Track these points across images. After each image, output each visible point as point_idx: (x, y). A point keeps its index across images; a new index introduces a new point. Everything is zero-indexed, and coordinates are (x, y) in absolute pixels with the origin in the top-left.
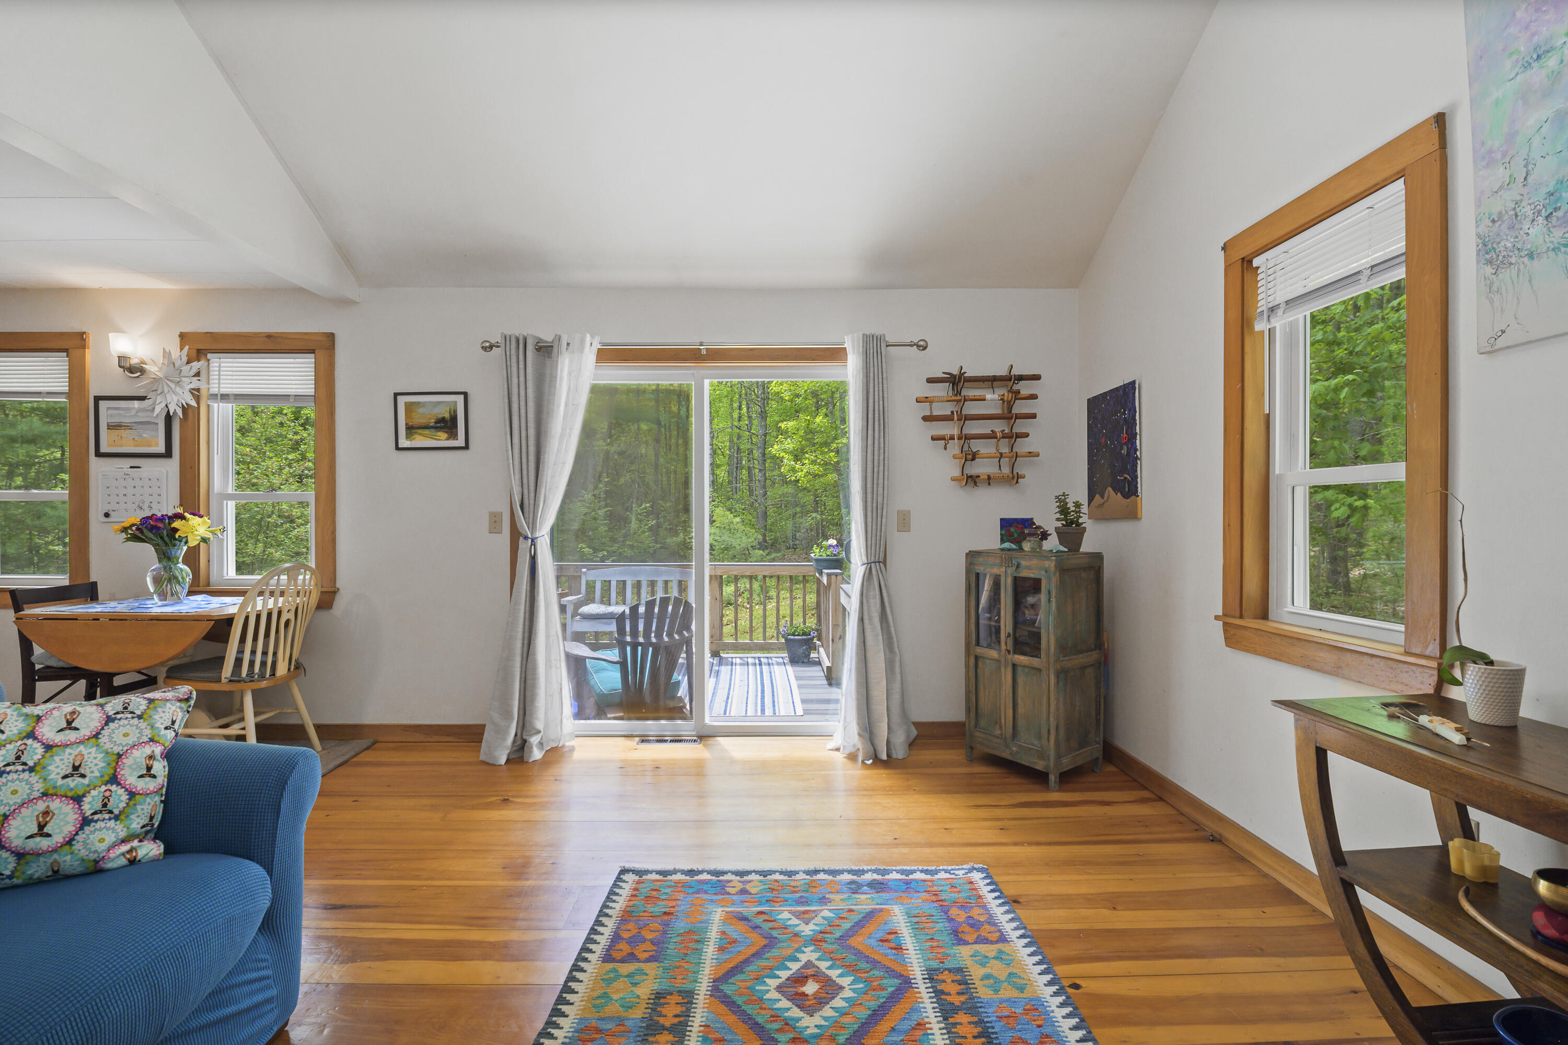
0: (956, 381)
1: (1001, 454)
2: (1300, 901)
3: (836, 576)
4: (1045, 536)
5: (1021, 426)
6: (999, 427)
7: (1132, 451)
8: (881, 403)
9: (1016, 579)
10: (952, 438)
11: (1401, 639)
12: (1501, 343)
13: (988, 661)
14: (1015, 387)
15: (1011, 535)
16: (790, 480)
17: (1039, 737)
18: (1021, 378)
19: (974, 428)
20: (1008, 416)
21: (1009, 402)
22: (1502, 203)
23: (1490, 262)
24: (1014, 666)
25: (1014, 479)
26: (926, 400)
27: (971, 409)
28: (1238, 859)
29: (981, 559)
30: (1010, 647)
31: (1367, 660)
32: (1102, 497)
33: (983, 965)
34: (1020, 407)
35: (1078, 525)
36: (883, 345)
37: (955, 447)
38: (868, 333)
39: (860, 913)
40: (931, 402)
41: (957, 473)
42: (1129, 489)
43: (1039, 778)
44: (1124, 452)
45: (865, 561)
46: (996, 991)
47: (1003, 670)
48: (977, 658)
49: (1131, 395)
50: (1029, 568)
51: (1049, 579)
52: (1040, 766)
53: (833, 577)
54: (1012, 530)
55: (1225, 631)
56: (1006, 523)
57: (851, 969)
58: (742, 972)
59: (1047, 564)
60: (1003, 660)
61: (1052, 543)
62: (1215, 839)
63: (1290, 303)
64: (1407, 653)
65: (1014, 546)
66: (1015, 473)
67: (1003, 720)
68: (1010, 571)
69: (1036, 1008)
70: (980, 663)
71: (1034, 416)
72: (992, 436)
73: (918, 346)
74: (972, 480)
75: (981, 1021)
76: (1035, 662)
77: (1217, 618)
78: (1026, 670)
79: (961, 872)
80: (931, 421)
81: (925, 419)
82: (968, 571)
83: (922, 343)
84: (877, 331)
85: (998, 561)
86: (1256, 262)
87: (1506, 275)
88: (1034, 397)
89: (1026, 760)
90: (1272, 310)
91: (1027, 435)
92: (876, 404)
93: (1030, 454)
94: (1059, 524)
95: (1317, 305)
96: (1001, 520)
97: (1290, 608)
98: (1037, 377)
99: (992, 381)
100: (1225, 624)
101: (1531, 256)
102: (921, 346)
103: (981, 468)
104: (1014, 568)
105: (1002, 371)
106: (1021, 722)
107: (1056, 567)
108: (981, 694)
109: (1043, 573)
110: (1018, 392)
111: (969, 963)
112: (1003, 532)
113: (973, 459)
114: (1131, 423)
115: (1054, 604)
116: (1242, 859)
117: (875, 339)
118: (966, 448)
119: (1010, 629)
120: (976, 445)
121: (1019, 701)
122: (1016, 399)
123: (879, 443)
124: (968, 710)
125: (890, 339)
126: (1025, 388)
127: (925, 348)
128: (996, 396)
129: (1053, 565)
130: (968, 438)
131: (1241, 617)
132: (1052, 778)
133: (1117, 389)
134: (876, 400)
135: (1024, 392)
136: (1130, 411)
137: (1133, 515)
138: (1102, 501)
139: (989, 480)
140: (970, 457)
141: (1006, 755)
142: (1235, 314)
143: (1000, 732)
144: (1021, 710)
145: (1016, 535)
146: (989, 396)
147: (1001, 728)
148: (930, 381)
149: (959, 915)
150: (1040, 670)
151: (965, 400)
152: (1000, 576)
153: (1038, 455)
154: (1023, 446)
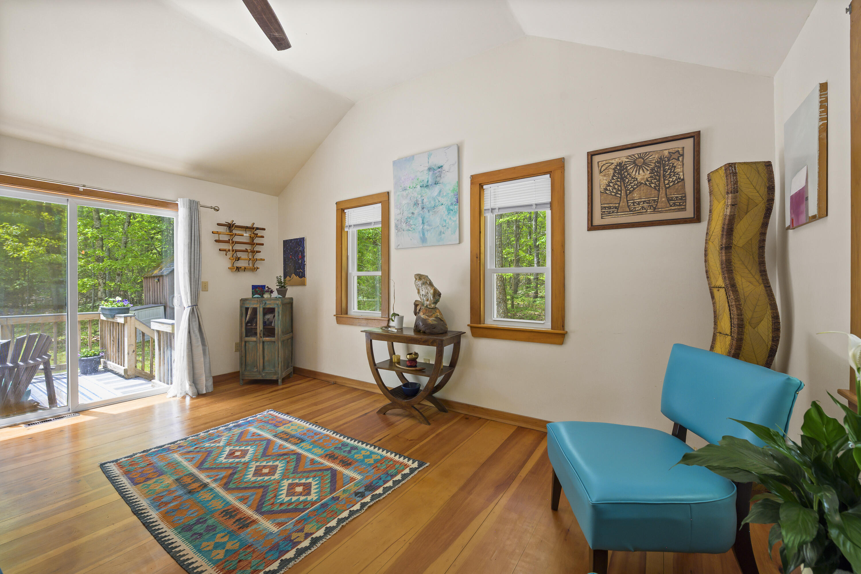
0: (230, 226)
1: (250, 259)
2: (358, 389)
3: (131, 317)
4: (272, 292)
5: (257, 248)
6: (248, 247)
7: (303, 262)
8: (198, 232)
9: (264, 309)
10: (229, 251)
11: (380, 315)
12: (399, 247)
13: (251, 343)
14: (255, 232)
15: (257, 292)
16: (13, 257)
17: (274, 367)
18: (257, 229)
19: (238, 247)
20: (252, 243)
21: (253, 238)
22: (399, 217)
23: (397, 229)
24: (263, 342)
25: (254, 269)
26: (218, 233)
27: (237, 239)
28: (342, 386)
29: (248, 302)
30: (262, 335)
31: (373, 320)
32: (290, 277)
33: (289, 428)
34: (257, 241)
35: (285, 287)
36: (199, 206)
37: (230, 254)
38: (191, 199)
39: (237, 434)
40: (219, 234)
41: (230, 266)
42: (302, 275)
43: (274, 382)
44: (300, 261)
45: (190, 304)
46: (297, 431)
47: (258, 345)
48: (246, 342)
49: (303, 242)
50: (270, 304)
51: (278, 308)
52: (275, 378)
53: (129, 318)
54: (257, 290)
55: (337, 319)
56: (254, 287)
57: (247, 445)
58: (206, 462)
59: (278, 302)
60: (258, 341)
61: (275, 294)
62: (335, 383)
63: (355, 225)
64: (382, 317)
65: (259, 296)
66: (255, 266)
67: (258, 365)
68: (261, 306)
69: (309, 430)
70: (247, 344)
71: (263, 244)
72: (246, 251)
73: (214, 209)
74: (238, 269)
75: (297, 438)
76: (273, 339)
77: (334, 315)
78: (268, 343)
79: (265, 413)
80: (219, 242)
81: (216, 241)
82: (241, 307)
83: (216, 208)
84: (197, 200)
85: (256, 302)
86: (345, 211)
87: (399, 233)
88: (262, 237)
89: (268, 378)
90: (350, 226)
91: (260, 252)
92: (196, 232)
93: (261, 260)
94: (278, 287)
95: (361, 228)
96: (252, 286)
97: (353, 311)
98: (264, 229)
99: (246, 228)
100: (337, 317)
101: (403, 230)
102: (216, 209)
103: (241, 264)
104: (264, 304)
105: (249, 225)
106: (266, 364)
107: (281, 303)
108: (248, 356)
109: (276, 305)
110: (257, 234)
111: (285, 429)
112: (253, 291)
113: (238, 260)
114: (303, 252)
115: (280, 315)
116: (343, 386)
117: (195, 202)
118: (235, 255)
119: (261, 328)
120: (239, 254)
121: (266, 356)
122: (256, 237)
123: (197, 251)
124: (241, 364)
125: (202, 203)
126: (260, 233)
127: (218, 210)
128: (247, 235)
129: (280, 302)
130: (237, 251)
131: (341, 314)
132: (280, 381)
133: (297, 239)
134: (196, 231)
135: (259, 235)
136: (302, 247)
137: (303, 284)
138: (290, 279)
139: (245, 269)
140: (237, 259)
141: (260, 377)
142: (339, 224)
143: (257, 370)
144: (266, 359)
145: (259, 292)
146: (245, 235)
147: (257, 368)
148: (219, 224)
149: (274, 422)
150: (274, 342)
151: (235, 235)
152: (257, 308)
153: (264, 260)
154: (258, 256)
